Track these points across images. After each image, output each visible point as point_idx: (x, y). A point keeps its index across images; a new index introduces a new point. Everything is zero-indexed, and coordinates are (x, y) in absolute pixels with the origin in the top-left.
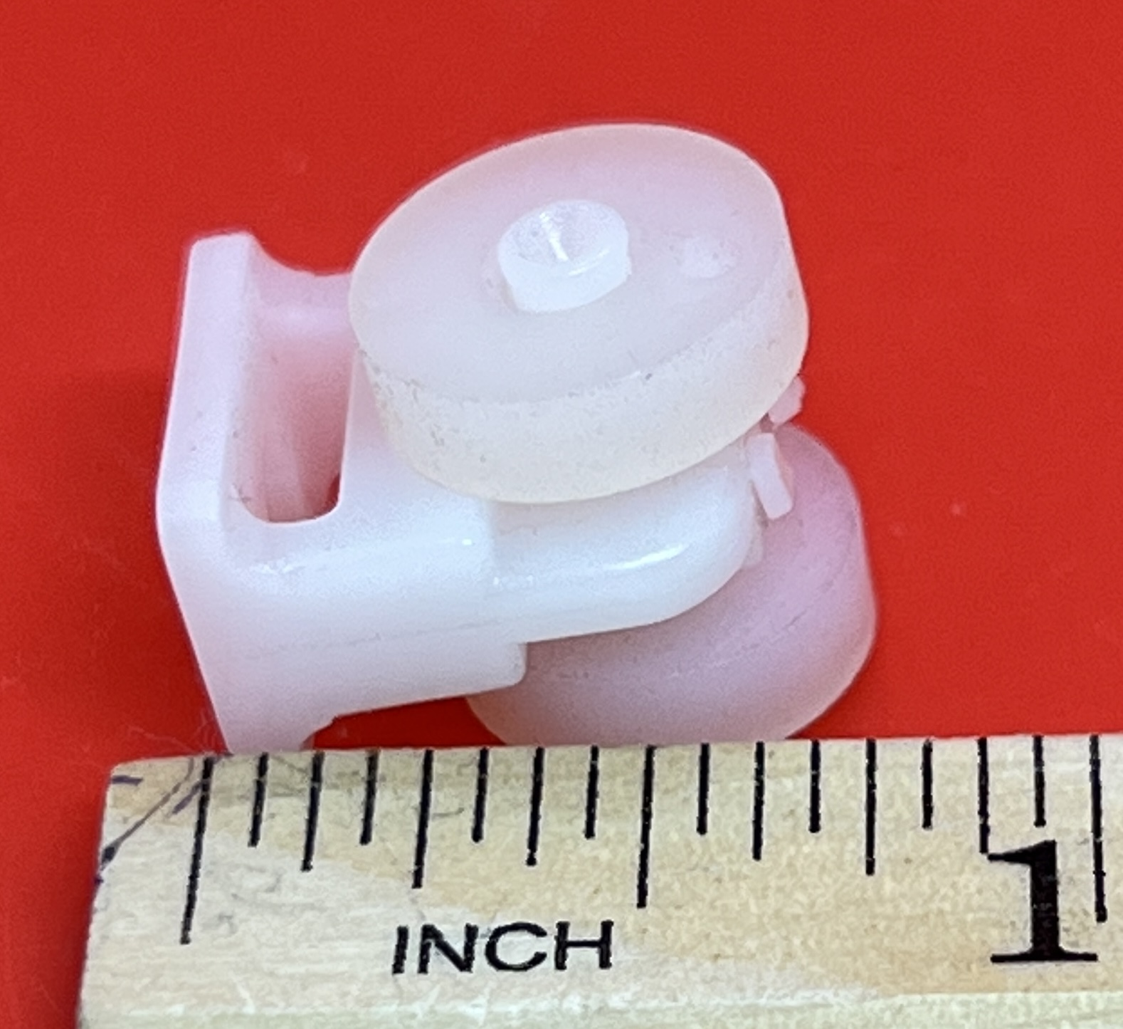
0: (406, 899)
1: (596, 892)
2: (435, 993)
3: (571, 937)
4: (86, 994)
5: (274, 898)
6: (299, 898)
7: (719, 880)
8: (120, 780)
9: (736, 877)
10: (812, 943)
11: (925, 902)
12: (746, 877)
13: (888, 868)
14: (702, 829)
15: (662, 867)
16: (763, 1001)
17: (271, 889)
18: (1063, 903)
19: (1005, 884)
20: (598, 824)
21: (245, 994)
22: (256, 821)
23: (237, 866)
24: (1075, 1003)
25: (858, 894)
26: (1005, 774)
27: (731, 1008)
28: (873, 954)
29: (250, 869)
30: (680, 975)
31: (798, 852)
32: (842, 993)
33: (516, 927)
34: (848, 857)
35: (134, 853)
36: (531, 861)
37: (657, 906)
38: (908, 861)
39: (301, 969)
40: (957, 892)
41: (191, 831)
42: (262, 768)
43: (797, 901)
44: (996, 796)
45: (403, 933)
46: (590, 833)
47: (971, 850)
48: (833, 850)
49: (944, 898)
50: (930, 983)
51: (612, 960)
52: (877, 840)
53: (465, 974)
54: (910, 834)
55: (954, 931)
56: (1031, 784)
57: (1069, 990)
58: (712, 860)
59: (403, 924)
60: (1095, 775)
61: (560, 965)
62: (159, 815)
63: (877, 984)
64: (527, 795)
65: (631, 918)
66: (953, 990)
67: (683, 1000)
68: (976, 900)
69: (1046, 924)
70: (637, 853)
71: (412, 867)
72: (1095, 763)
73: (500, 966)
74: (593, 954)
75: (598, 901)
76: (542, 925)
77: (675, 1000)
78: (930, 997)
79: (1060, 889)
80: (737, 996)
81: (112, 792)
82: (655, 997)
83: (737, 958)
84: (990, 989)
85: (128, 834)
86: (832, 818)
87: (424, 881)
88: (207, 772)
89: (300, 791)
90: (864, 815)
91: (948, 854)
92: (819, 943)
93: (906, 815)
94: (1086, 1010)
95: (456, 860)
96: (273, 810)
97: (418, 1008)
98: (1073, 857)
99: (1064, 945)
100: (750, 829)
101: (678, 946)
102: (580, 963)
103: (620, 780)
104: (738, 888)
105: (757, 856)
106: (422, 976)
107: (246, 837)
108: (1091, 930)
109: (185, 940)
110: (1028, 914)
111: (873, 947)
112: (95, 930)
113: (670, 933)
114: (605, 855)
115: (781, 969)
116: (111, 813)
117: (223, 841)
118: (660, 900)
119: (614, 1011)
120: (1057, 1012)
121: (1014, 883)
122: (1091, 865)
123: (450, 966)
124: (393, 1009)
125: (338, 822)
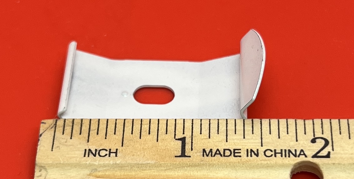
0: (86, 144)
1: (116, 144)
2: (90, 160)
3: (111, 152)
4: (36, 159)
5: (66, 144)
6: (70, 144)
7: (134, 142)
8: (43, 123)
9: (137, 142)
11: (166, 147)
12: (139, 142)
13: (160, 141)
14: (132, 133)
15: (126, 140)
16: (140, 163)
17: (66, 142)
18: (187, 147)
20: (116, 132)
21: (61, 160)
22: (64, 130)
23: (61, 138)
25: (155, 145)
26: (179, 125)
27: (135, 163)
29: (62, 139)
30: (127, 158)
31: (147, 138)
33: (103, 149)
34: (154, 139)
35: (45, 135)
36: (106, 138)
37: (125, 146)
38: (163, 139)
39: (70, 156)
40: (171, 145)
41: (53, 132)
42: (65, 122)
43: (146, 146)
44: (177, 129)
45: (86, 150)
46: (115, 134)
47: (173, 138)
48: (152, 137)
49: (168, 146)
50: (165, 160)
51: (117, 155)
52: (159, 136)
53: (95, 157)
54: (164, 135)
55: (170, 152)
56: (183, 127)
57: (186, 162)
58: (133, 139)
59: (86, 148)
60: (192, 126)
61: (109, 156)
62: (48, 130)
63: (157, 160)
64: (105, 127)
65: (120, 148)
67: (128, 162)
68: (173, 146)
69: (184, 151)
70: (122, 137)
71: (87, 139)
72: (192, 124)
73: (100, 156)
74: (114, 154)
76: (107, 149)
78: (165, 163)
79: (186, 145)
80: (136, 161)
81: (42, 125)
82: (124, 162)
83: (136, 155)
84: (174, 161)
85: (44, 132)
86: (152, 132)
87: (89, 141)
88: (56, 122)
89: (70, 125)
90: (157, 132)
91: (169, 138)
92: (149, 153)
93: (163, 132)
94: (189, 165)
95: (94, 138)
96: (66, 128)
97: (88, 163)
98: (188, 140)
99: (186, 154)
100: (139, 133)
101: (128, 153)
102: (113, 156)
104: (137, 144)
105: (140, 138)
106: (88, 157)
107: (62, 133)
108: (190, 152)
109: (52, 151)
110: (181, 149)
111: (157, 154)
112: (39, 147)
113: (127, 151)
114: (117, 137)
115: (143, 157)
116: (41, 128)
117: (59, 134)
118: (125, 145)
119: (117, 164)
120: (184, 165)
121: (179, 143)
122: (191, 141)
123: (92, 156)
124: (84, 162)
125: (76, 131)
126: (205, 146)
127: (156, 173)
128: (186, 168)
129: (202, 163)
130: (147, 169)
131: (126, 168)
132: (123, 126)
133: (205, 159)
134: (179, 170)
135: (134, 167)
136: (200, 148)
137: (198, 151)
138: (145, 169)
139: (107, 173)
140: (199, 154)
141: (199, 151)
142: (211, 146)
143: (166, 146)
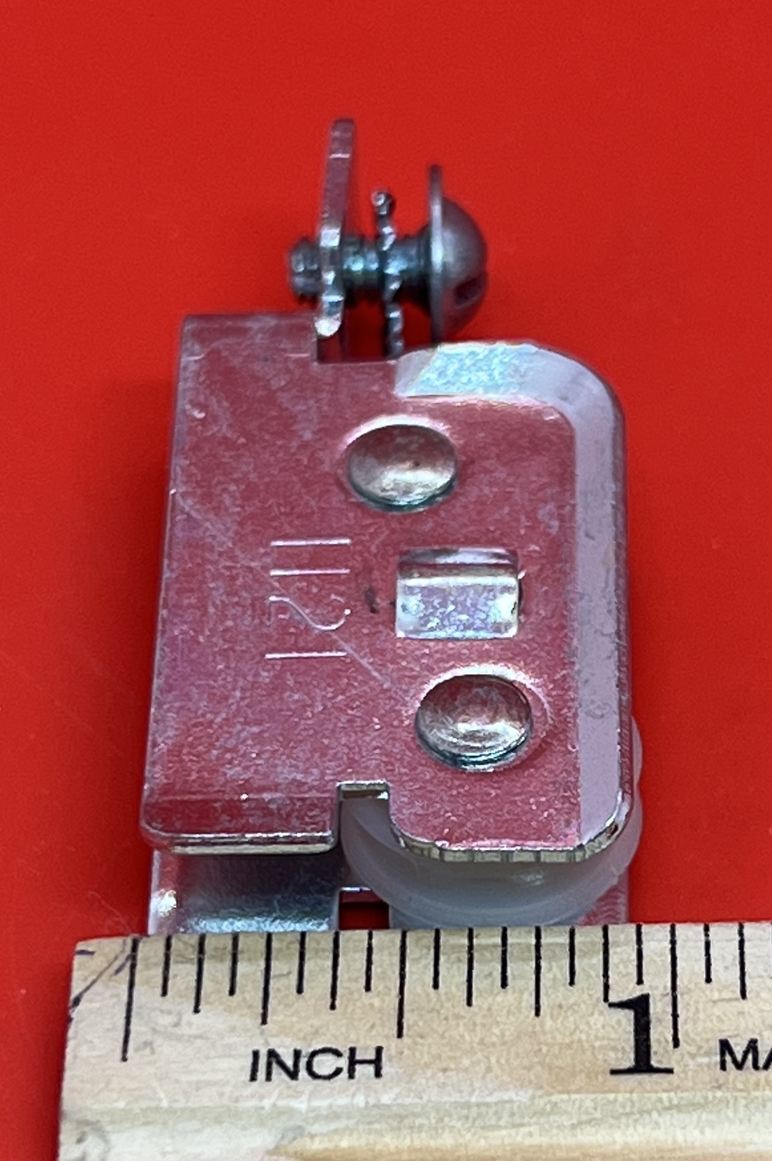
0: (258, 1031)
1: (373, 1026)
2: (276, 1093)
3: (358, 1057)
4: (66, 1095)
5: (178, 1031)
6: (193, 1031)
7: (446, 1019)
8: (82, 952)
9: (458, 1017)
10: (503, 1061)
11: (571, 1034)
12: (463, 1017)
13: (548, 1011)
14: (436, 986)
15: (412, 1011)
16: (473, 1100)
17: (177, 1025)
18: (654, 1034)
19: (619, 1022)
20: (373, 982)
21: (162, 1095)
22: (165, 980)
23: (154, 1009)
24: (660, 1100)
25: (530, 1029)
26: (619, 950)
27: (455, 1102)
28: (539, 1068)
29: (162, 1011)
30: (424, 1081)
31: (494, 1000)
32: (521, 1093)
33: (325, 1051)
34: (524, 1004)
35: (91, 1001)
36: (333, 1007)
37: (409, 1037)
38: (560, 1006)
39: (194, 1078)
40: (590, 1028)
41: (125, 987)
42: (168, 946)
43: (494, 1034)
44: (615, 964)
45: (256, 1055)
46: (368, 988)
47: (598, 1000)
48: (515, 999)
49: (581, 1032)
50: (573, 1087)
51: (383, 1072)
52: (541, 993)
53: (294, 1082)
54: (562, 989)
55: (589, 1053)
56: (634, 956)
57: (657, 1092)
58: (442, 1006)
59: (256, 1048)
60: (673, 950)
61: (351, 1076)
62: (104, 977)
63: (541, 1088)
64: (330, 963)
65: (393, 1045)
66: (588, 1092)
67: (425, 1098)
68: (602, 1033)
69: (643, 1048)
70: (397, 1001)
71: (261, 1011)
72: (673, 942)
74: (371, 1069)
75: (374, 1032)
76: (341, 1049)
77: (421, 1098)
78: (574, 1096)
79: (652, 1026)
80: (458, 1095)
81: (77, 960)
82: (408, 1096)
83: (457, 1070)
84: (610, 1091)
85: (87, 989)
86: (514, 978)
87: (269, 1019)
88: (135, 948)
89: (192, 959)
90: (534, 977)
91: (584, 1002)
92: (507, 1061)
93: (559, 976)
94: (667, 1104)
95: (287, 1006)
96: (175, 972)
97: (267, 1103)
98: (659, 1005)
99: (654, 1063)
100: (465, 987)
101: (422, 1062)
102: (364, 1074)
103: (386, 952)
104: (458, 1025)
105: (469, 1003)
106: (268, 1083)
107: (159, 990)
108: (671, 1053)
109: (124, 1059)
110: (632, 1042)
111: (539, 1063)
112: (69, 1051)
113: (417, 1054)
114: (377, 1002)
115: (484, 1078)
116: (76, 975)
117: (146, 994)
118: (411, 1033)
119: (383, 1105)
120: (649, 1106)
121: (624, 1021)
122: (670, 1010)
123: (285, 1076)
124: (251, 1103)
125: (215, 981)
126: (729, 1030)
127: (536, 1140)
128: (655, 1115)
129: (719, 1094)
130: (502, 1123)
131: (418, 1122)
132: (397, 959)
133: (731, 1078)
134: (627, 1126)
135: (450, 1115)
136: (709, 1036)
137: (700, 1048)
138: (493, 1122)
139: (344, 1143)
140: (705, 1060)
141: (705, 1047)
142: (750, 1025)
143: (575, 1031)
